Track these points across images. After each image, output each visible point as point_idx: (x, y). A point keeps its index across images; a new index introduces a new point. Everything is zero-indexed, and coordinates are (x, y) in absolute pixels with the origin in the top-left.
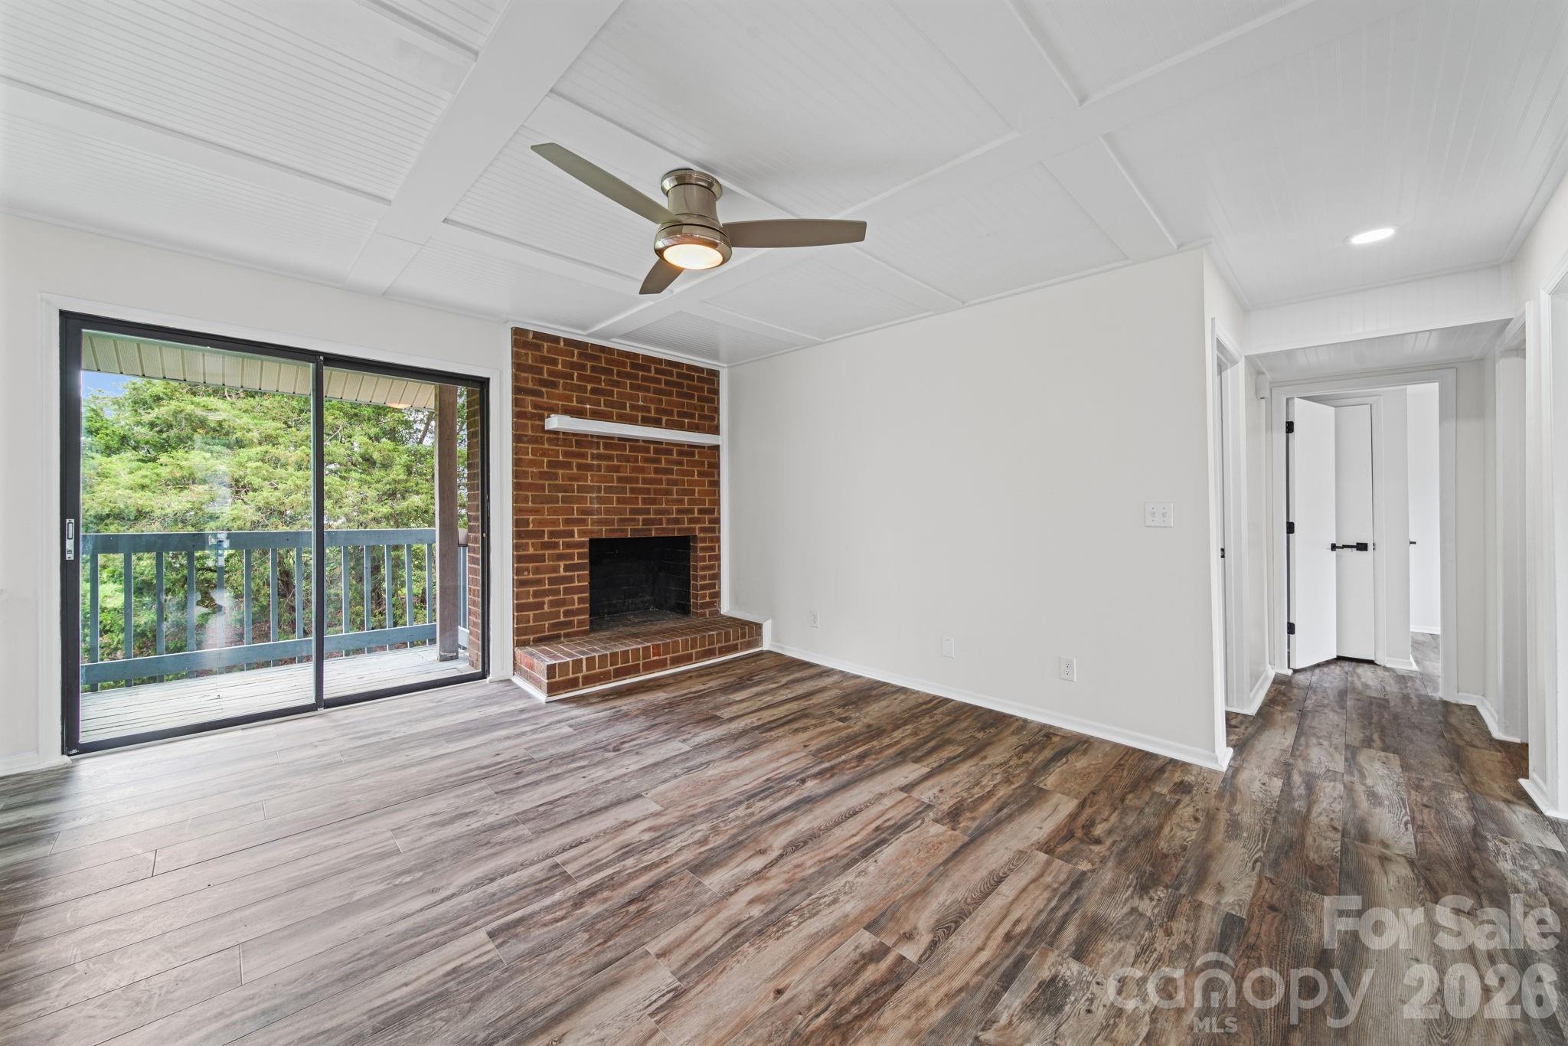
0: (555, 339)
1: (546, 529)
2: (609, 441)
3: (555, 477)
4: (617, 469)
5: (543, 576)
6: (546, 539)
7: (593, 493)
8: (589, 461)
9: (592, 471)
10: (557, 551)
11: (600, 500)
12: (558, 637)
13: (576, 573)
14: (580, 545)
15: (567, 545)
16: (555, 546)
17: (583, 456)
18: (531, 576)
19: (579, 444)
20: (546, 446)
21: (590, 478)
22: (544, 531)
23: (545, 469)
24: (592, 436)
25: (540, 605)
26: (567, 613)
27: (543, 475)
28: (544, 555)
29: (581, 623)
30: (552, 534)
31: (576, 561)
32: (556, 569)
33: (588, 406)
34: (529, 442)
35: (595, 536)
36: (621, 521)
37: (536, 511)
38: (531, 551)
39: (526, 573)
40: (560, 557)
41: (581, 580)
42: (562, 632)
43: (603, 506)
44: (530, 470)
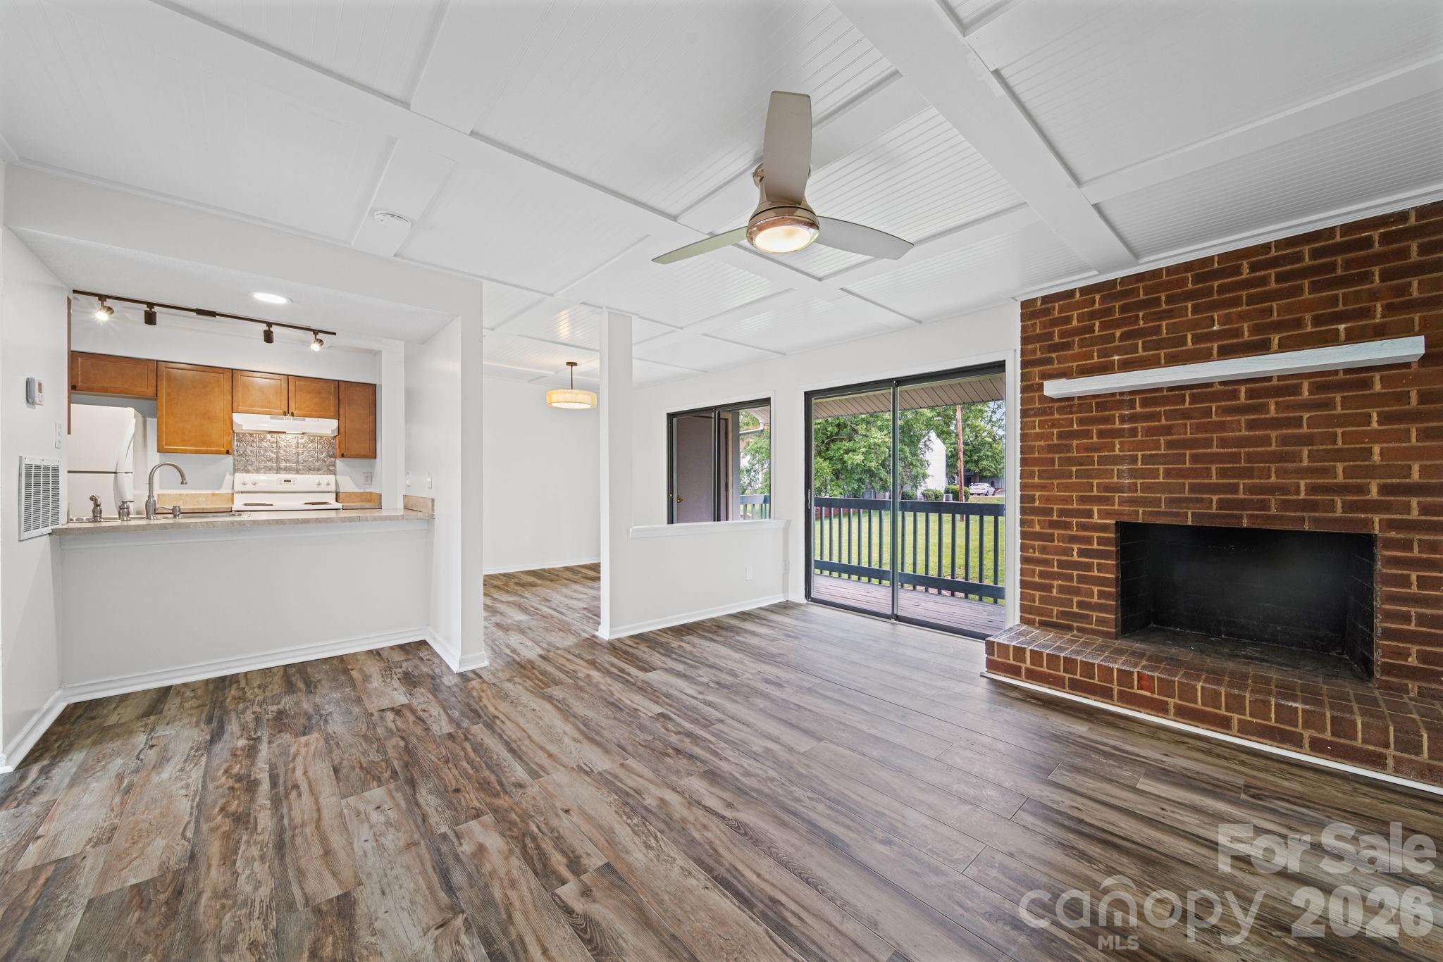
0: (1070, 294)
1: (1055, 507)
2: (1151, 396)
3: (1068, 448)
4: (1167, 430)
5: (1051, 557)
6: (1055, 518)
7: (1122, 464)
8: (1117, 425)
9: (1122, 437)
10: (1069, 532)
11: (1133, 474)
12: (1070, 628)
13: (1096, 561)
14: (1104, 528)
15: (1083, 527)
16: (1067, 526)
17: (1109, 420)
18: (1037, 554)
19: (1100, 406)
20: (1056, 416)
21: (1118, 446)
22: (1053, 508)
23: (1055, 441)
24: (1122, 394)
25: (1048, 588)
26: (1081, 605)
27: (1051, 449)
28: (1053, 535)
29: (1100, 621)
30: (1062, 512)
31: (1095, 546)
32: (1068, 552)
33: (1116, 358)
34: (1035, 415)
35: (1126, 519)
36: (1171, 501)
37: (1043, 487)
38: (1037, 528)
39: (1031, 550)
40: (1073, 539)
41: (1106, 570)
42: (1075, 625)
43: (1139, 481)
44: (1037, 444)
